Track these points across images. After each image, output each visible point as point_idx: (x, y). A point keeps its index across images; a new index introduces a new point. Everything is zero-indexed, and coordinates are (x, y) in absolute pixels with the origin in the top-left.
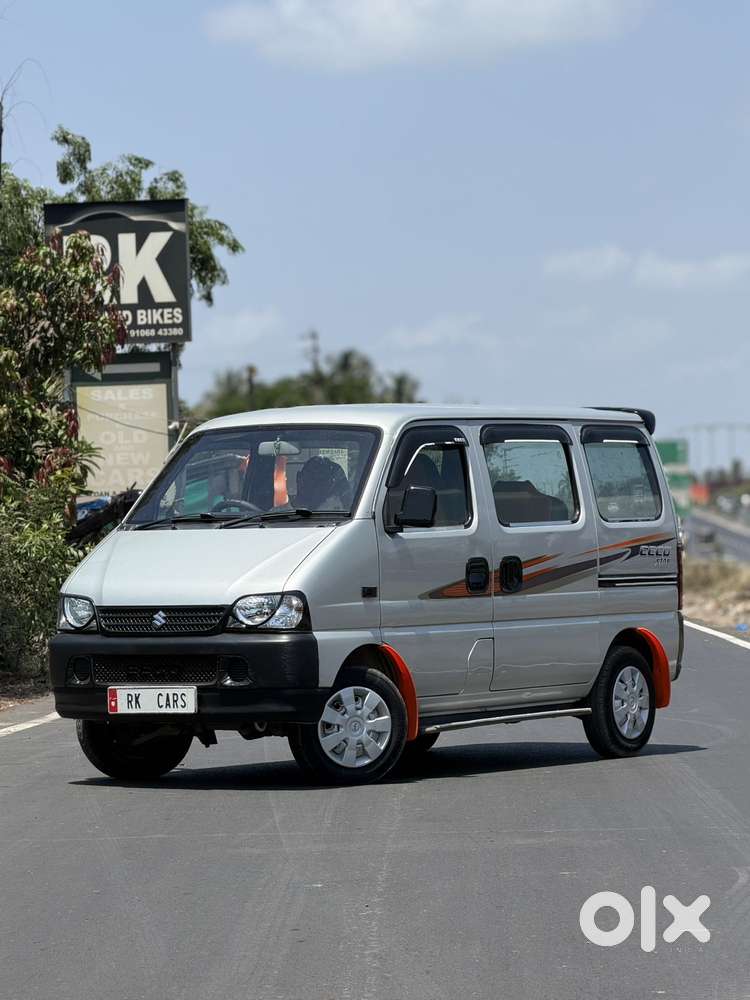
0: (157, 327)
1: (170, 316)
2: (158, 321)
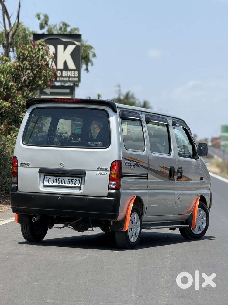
0: (69, 77)
1: (74, 74)
2: (69, 75)
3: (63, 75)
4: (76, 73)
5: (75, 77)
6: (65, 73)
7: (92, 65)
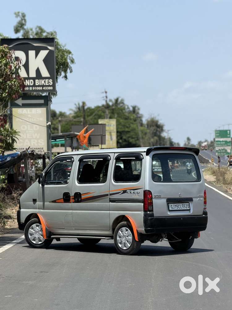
0: (43, 86)
1: (48, 82)
2: (43, 84)
3: (36, 84)
4: (50, 81)
5: (49, 86)
6: (37, 82)
7: (71, 72)
